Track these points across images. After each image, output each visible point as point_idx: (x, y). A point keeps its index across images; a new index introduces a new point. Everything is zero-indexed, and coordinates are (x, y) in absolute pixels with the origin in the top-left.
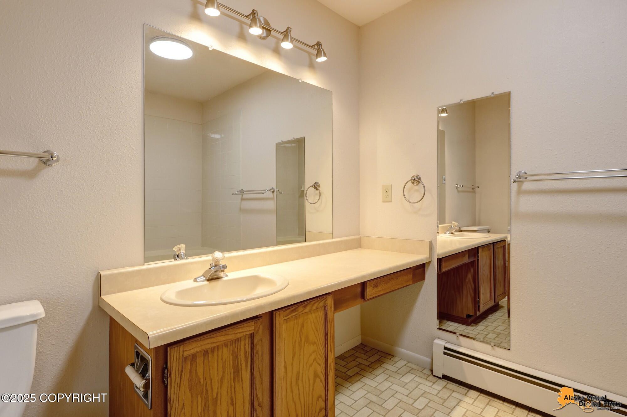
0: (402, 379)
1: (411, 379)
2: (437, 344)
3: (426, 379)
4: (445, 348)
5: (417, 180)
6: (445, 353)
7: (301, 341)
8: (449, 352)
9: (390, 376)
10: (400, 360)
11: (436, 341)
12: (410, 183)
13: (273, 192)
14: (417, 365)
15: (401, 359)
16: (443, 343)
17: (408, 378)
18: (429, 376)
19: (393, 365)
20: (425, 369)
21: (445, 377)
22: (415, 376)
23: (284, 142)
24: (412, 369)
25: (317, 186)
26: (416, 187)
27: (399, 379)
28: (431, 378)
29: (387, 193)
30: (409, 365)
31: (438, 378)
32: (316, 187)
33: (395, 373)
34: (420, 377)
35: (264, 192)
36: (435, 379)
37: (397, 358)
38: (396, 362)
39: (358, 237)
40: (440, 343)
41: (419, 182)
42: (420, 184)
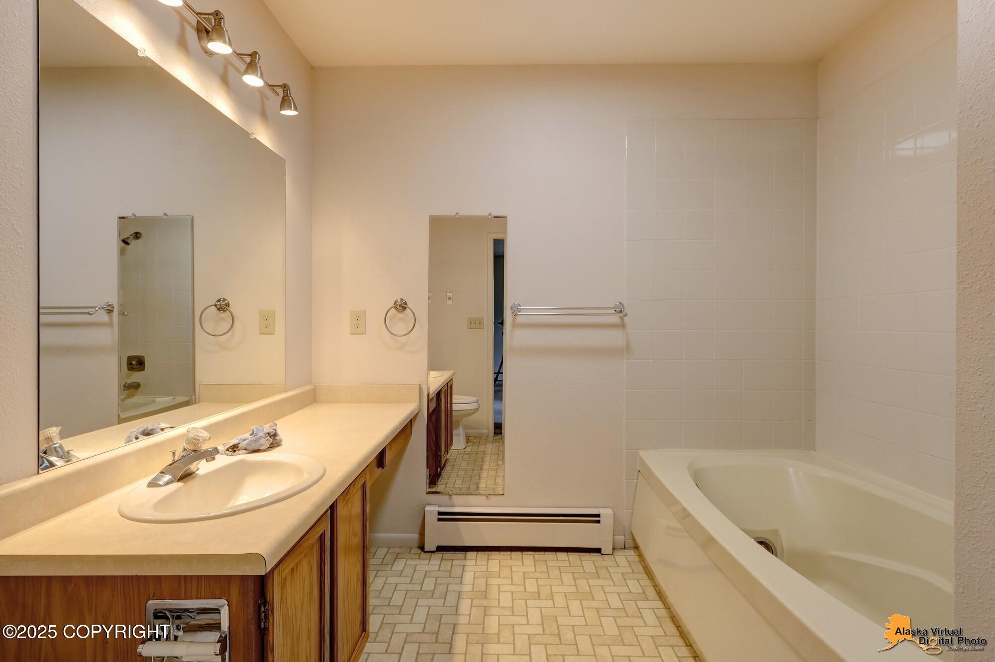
0: (394, 568)
1: (404, 565)
2: (429, 511)
3: (419, 558)
4: (440, 513)
5: (402, 306)
6: (439, 520)
7: (350, 534)
8: (445, 517)
9: (378, 571)
10: (377, 549)
11: (428, 508)
12: (393, 310)
13: (110, 311)
14: (401, 548)
15: (379, 547)
16: (437, 509)
17: (400, 565)
18: (420, 554)
19: (373, 558)
20: (411, 549)
21: (441, 549)
22: (406, 560)
23: (138, 217)
24: (398, 554)
25: (224, 304)
26: (401, 315)
27: (390, 570)
28: (423, 555)
29: (358, 323)
30: (391, 550)
31: (430, 553)
32: (222, 306)
33: (381, 566)
34: (411, 559)
35: (93, 310)
36: (429, 555)
37: (372, 548)
38: (375, 553)
39: (312, 386)
40: (432, 510)
41: (404, 308)
42: (408, 310)
